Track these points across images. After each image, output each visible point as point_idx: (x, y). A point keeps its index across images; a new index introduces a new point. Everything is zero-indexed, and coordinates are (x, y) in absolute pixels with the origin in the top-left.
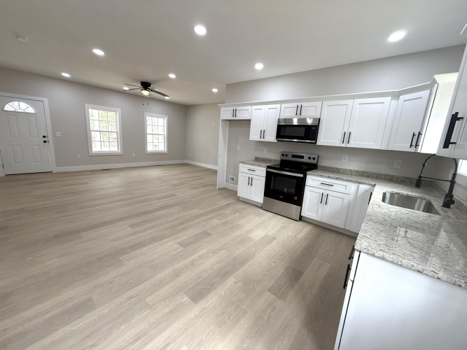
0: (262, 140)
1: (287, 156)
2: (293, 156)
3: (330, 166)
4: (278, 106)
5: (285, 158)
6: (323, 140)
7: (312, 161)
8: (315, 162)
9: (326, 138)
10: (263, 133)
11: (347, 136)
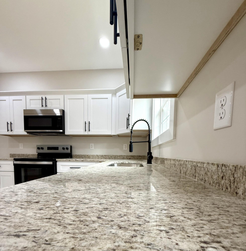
0: (10, 133)
1: (42, 148)
2: (49, 148)
3: (82, 154)
4: (22, 97)
5: (41, 151)
6: (70, 130)
7: (66, 151)
8: (69, 151)
9: (72, 127)
10: (10, 126)
11: (87, 125)
